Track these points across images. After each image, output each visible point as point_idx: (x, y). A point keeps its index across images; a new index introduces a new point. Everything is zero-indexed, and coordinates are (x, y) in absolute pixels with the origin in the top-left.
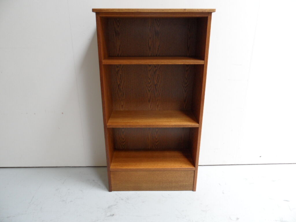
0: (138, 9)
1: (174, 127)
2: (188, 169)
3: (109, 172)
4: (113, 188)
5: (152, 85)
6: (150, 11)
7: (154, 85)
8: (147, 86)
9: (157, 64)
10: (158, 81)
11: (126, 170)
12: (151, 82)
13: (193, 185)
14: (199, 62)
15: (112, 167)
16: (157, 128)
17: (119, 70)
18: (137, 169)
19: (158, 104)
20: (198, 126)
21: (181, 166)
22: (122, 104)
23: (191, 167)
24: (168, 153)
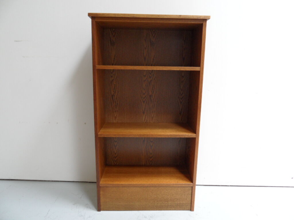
0: (134, 14)
1: (169, 137)
2: (184, 184)
3: (99, 188)
4: (102, 207)
5: (147, 96)
6: (145, 17)
7: (149, 96)
8: (141, 97)
9: (152, 69)
10: (153, 92)
11: (118, 186)
12: (145, 92)
13: (191, 203)
14: (195, 69)
15: (103, 182)
16: (152, 138)
17: (113, 80)
18: (130, 185)
19: (152, 116)
20: (195, 137)
21: (178, 182)
22: (115, 116)
23: (189, 183)
24: (163, 169)
